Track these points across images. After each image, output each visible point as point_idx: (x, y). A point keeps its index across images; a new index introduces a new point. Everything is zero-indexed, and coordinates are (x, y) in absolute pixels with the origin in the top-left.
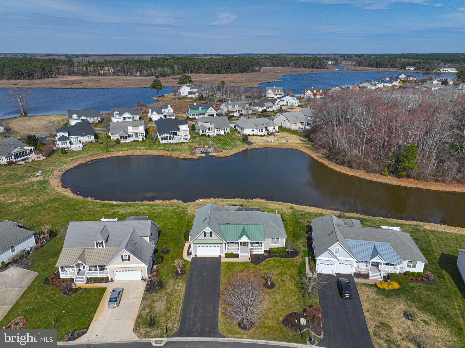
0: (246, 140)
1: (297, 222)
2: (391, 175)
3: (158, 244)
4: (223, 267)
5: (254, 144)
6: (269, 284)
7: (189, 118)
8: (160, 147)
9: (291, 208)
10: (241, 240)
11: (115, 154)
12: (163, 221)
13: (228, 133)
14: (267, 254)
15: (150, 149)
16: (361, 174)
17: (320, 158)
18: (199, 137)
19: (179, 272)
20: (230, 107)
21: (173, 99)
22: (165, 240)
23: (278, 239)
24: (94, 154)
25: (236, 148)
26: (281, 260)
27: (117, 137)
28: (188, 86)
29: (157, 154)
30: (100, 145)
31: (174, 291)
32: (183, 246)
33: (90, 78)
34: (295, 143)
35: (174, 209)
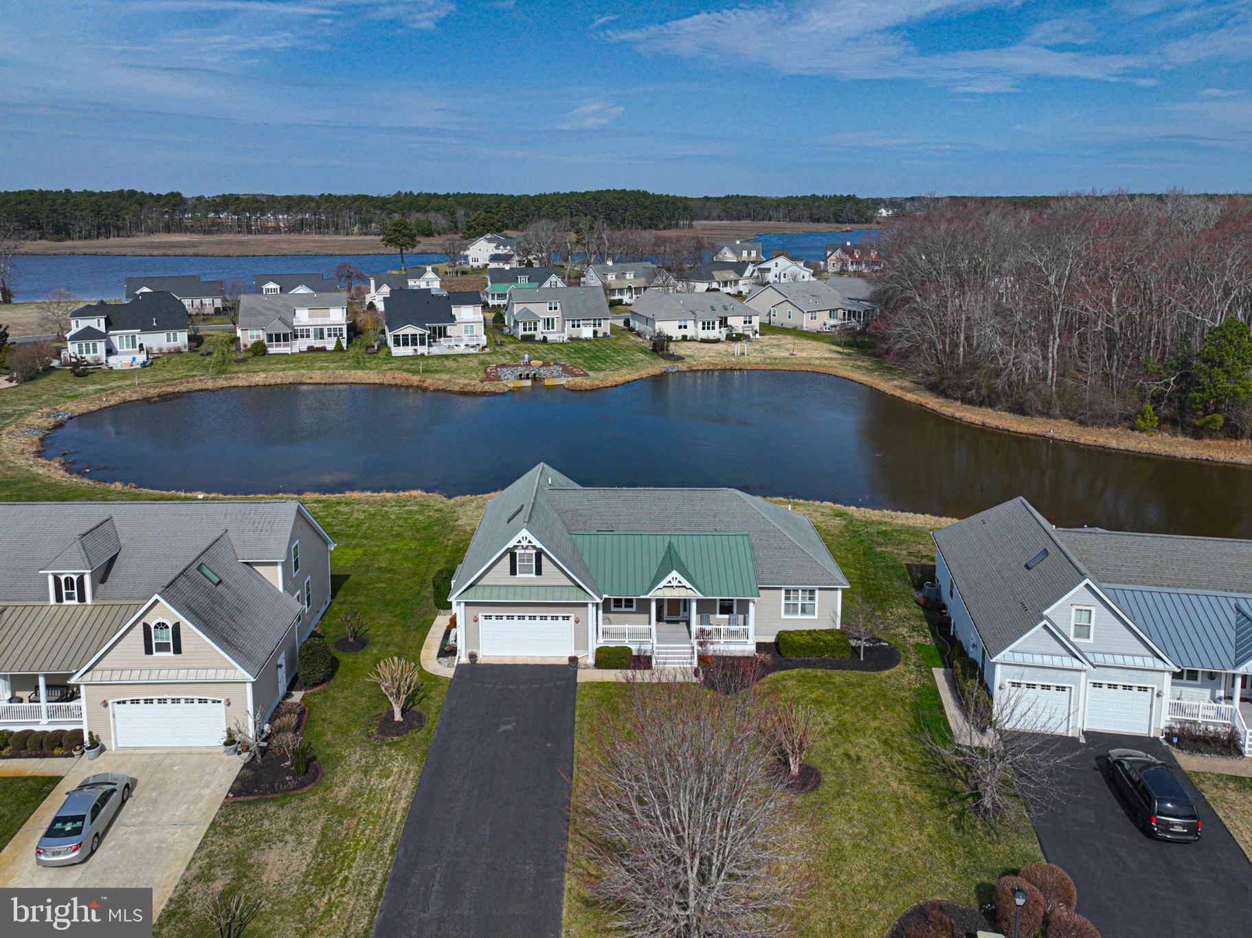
0: (662, 349)
1: (869, 554)
2: (1165, 431)
3: (326, 618)
4: (583, 703)
5: (687, 359)
6: (795, 769)
7: (488, 304)
8: (391, 363)
9: (840, 515)
10: (661, 592)
11: (241, 380)
12: (362, 546)
13: (605, 334)
14: (768, 657)
15: (355, 368)
16: (1062, 430)
17: (910, 392)
18: (515, 343)
19: (398, 717)
20: (611, 277)
21: (446, 273)
22: (360, 603)
23: (812, 592)
24: (175, 377)
25: (629, 368)
26: (830, 677)
27: (258, 336)
28: (490, 241)
29: (378, 381)
30: (201, 358)
31: (360, 795)
32: (426, 626)
33: (223, 238)
34: (818, 358)
35: (409, 512)
